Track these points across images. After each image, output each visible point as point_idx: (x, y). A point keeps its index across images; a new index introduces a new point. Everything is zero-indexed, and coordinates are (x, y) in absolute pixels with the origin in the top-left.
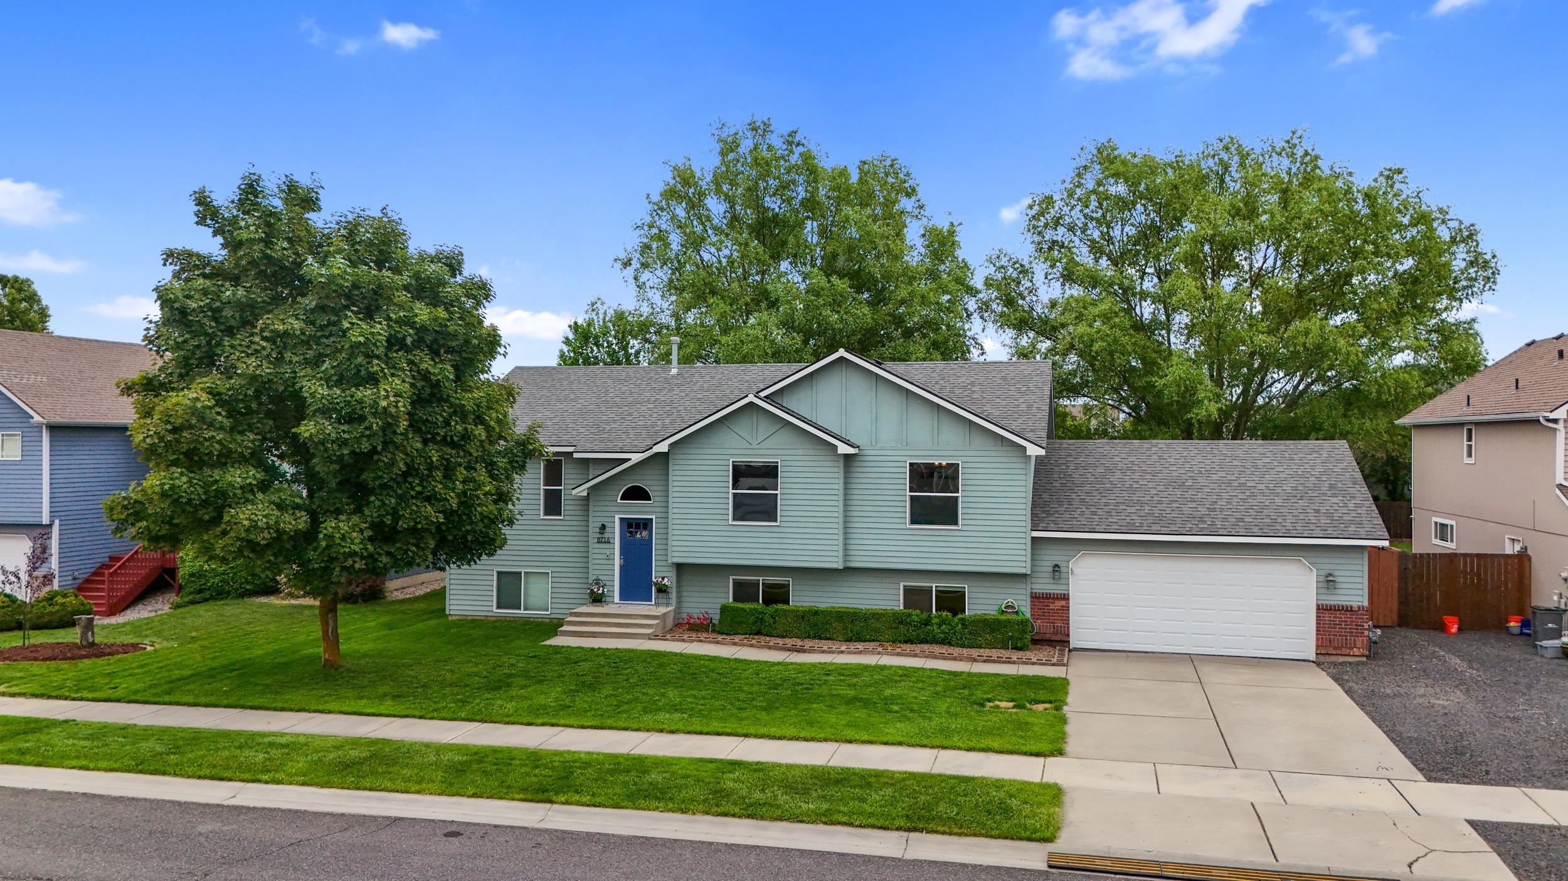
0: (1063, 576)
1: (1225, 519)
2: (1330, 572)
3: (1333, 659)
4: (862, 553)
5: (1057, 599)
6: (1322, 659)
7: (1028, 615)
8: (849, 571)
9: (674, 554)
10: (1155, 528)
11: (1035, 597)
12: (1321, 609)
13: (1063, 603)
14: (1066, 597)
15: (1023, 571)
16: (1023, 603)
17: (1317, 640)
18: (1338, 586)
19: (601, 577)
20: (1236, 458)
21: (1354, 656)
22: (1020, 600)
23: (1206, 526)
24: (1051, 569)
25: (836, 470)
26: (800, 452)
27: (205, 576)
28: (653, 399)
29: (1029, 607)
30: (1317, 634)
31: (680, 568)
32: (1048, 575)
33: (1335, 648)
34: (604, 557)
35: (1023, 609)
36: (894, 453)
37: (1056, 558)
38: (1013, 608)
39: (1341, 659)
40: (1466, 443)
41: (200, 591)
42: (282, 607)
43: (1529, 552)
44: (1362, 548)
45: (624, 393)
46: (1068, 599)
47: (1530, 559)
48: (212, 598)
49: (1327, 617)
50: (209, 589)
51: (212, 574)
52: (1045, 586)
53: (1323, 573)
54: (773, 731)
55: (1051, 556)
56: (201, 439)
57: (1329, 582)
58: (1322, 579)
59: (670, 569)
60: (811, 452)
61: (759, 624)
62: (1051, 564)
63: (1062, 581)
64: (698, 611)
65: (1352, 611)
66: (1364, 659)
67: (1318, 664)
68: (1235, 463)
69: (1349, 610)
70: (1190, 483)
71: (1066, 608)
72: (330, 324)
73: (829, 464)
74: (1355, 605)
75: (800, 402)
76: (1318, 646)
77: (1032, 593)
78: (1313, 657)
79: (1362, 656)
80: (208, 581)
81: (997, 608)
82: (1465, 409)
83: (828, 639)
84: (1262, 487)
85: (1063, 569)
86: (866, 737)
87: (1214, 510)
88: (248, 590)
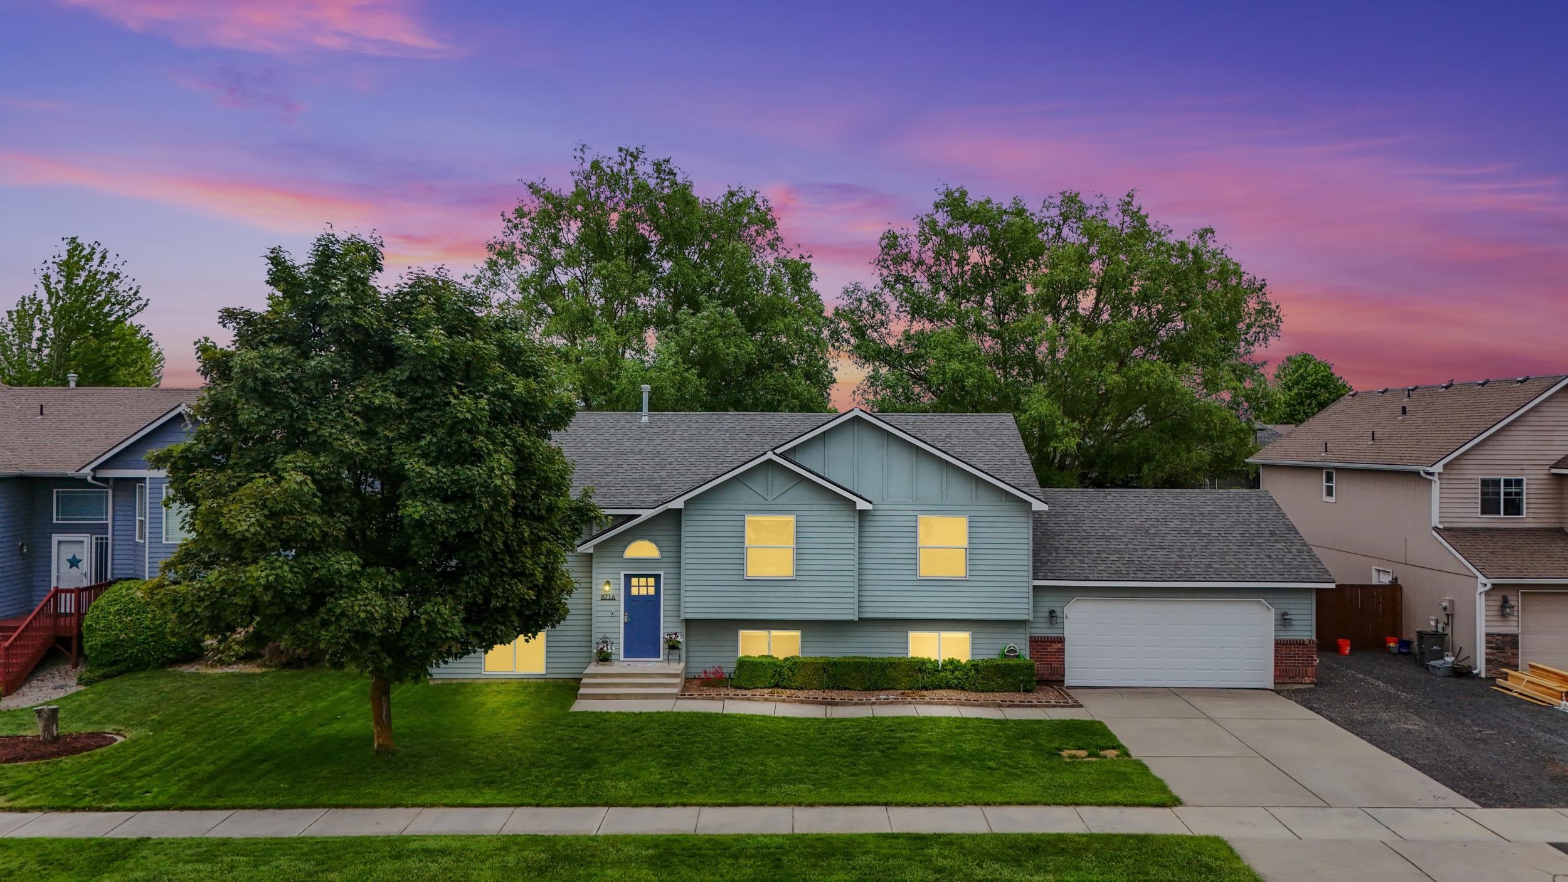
0: (1059, 620)
1: (1196, 566)
2: (1286, 611)
3: (1288, 687)
4: (874, 604)
5: (1054, 642)
6: (1279, 688)
7: (1028, 658)
8: (864, 622)
9: (687, 610)
10: (1140, 575)
11: (1034, 641)
12: (1279, 644)
13: (1060, 645)
14: (1061, 640)
15: (1026, 617)
16: (1023, 647)
17: (1276, 670)
18: (1293, 623)
19: (608, 635)
20: (1182, 506)
21: (1305, 683)
22: (1020, 644)
23: (1182, 572)
24: (1047, 615)
25: (852, 525)
26: (816, 507)
27: (122, 646)
28: (637, 450)
29: (1028, 651)
30: (1275, 666)
31: (691, 625)
32: (1045, 620)
33: (1291, 678)
34: (609, 614)
35: (1023, 652)
36: (903, 507)
37: (1053, 604)
38: (1015, 651)
39: (1295, 687)
40: (1325, 484)
41: (114, 663)
42: (221, 676)
43: (1399, 582)
44: (1311, 589)
45: (602, 443)
46: (1064, 642)
47: (1400, 587)
48: (129, 670)
49: (1284, 650)
50: (125, 660)
51: (129, 644)
52: (1042, 630)
53: (1279, 612)
54: (909, 797)
55: (1049, 603)
56: (304, 525)
57: (1284, 620)
58: (1279, 617)
59: (679, 624)
60: (827, 508)
61: (777, 676)
62: (1047, 610)
63: (1059, 625)
64: (711, 665)
65: (1304, 644)
66: (1313, 686)
67: (1278, 692)
68: (1184, 511)
69: (1300, 643)
70: (1152, 531)
71: (1062, 650)
72: (425, 396)
73: (845, 519)
74: (1306, 639)
75: (813, 460)
76: (1276, 677)
77: (1031, 637)
78: (1272, 686)
79: (1312, 683)
80: (126, 651)
81: (998, 652)
82: (1323, 454)
83: (846, 689)
84: (1215, 534)
85: (1059, 615)
86: (1000, 799)
87: (1182, 557)
88: (170, 659)
